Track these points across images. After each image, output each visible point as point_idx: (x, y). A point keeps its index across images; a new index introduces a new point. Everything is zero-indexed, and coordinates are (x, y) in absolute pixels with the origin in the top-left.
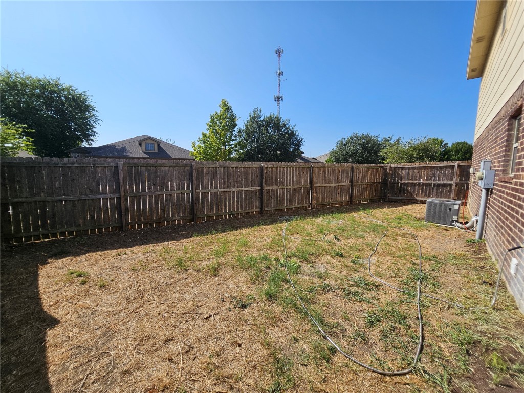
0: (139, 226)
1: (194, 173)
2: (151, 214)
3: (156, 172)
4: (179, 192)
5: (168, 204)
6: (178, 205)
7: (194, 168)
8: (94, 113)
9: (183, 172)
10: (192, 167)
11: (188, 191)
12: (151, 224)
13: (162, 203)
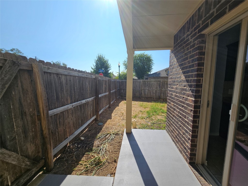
0: (144, 99)
1: (161, 83)
2: (147, 96)
3: (150, 83)
4: (156, 90)
5: (152, 93)
6: (155, 94)
7: (161, 82)
8: (153, 61)
9: (158, 83)
10: (160, 82)
11: (159, 90)
12: (147, 98)
13: (151, 92)
